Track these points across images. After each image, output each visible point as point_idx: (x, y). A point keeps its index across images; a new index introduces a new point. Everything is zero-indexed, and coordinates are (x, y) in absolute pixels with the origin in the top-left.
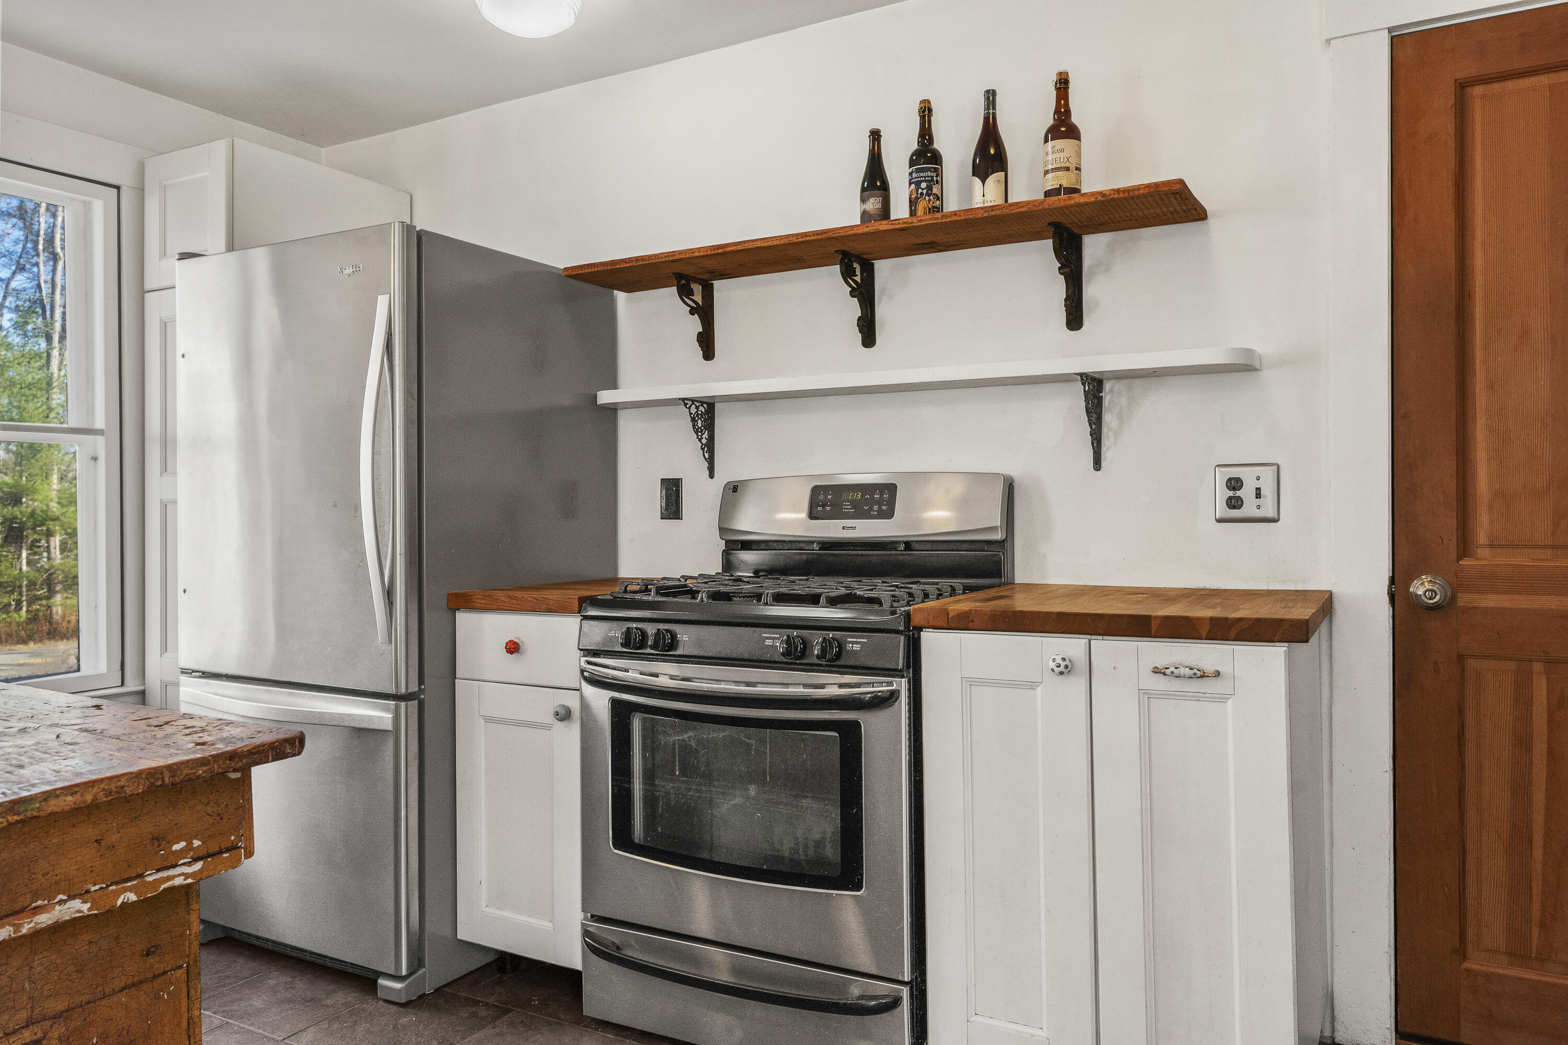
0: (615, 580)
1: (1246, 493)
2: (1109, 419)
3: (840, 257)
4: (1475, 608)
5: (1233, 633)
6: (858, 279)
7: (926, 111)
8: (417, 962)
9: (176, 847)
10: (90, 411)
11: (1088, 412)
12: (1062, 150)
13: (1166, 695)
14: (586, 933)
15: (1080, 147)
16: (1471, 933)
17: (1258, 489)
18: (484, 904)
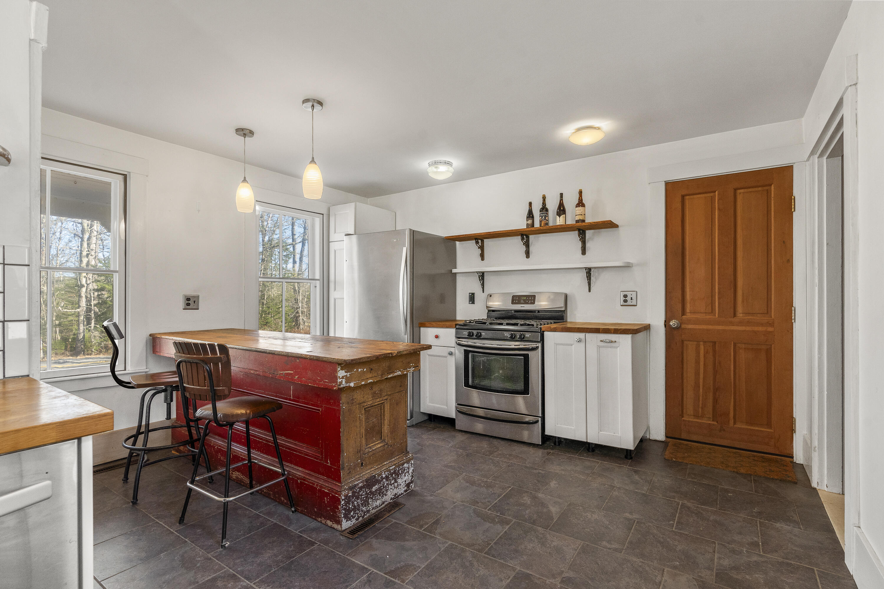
0: (455, 320)
1: (628, 298)
2: (592, 278)
3: (521, 235)
4: (686, 328)
5: (619, 332)
6: (525, 240)
7: (544, 198)
8: (412, 417)
9: (411, 365)
10: (314, 273)
11: (587, 277)
12: (580, 210)
13: (603, 347)
14: (456, 408)
15: (585, 209)
16: (684, 411)
17: (631, 298)
18: (428, 403)
